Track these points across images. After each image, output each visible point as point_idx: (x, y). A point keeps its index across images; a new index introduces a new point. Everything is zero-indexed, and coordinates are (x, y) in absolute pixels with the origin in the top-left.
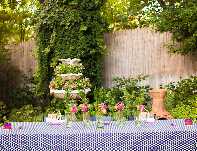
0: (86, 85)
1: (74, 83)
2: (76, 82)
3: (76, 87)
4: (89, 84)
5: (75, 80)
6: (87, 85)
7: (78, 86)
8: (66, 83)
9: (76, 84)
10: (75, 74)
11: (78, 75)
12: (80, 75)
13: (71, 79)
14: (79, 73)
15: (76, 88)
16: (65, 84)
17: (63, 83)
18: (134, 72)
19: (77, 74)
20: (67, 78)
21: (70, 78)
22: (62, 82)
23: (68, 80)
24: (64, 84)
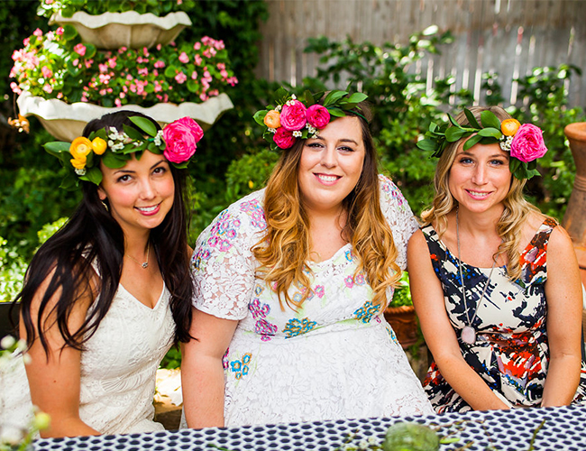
0: (210, 80)
1: (147, 65)
2: (159, 63)
3: (158, 89)
4: (224, 74)
5: (153, 51)
6: (213, 76)
7: (172, 81)
8: (103, 68)
9: (161, 70)
10: (150, 18)
11: (169, 22)
12: (179, 25)
13: (128, 43)
14: (173, 11)
15: (162, 93)
16: (98, 72)
17: (88, 65)
18: (378, 16)
19: (163, 14)
20: (105, 38)
21: (125, 38)
22: (81, 59)
23: (114, 50)
24: (94, 71)
